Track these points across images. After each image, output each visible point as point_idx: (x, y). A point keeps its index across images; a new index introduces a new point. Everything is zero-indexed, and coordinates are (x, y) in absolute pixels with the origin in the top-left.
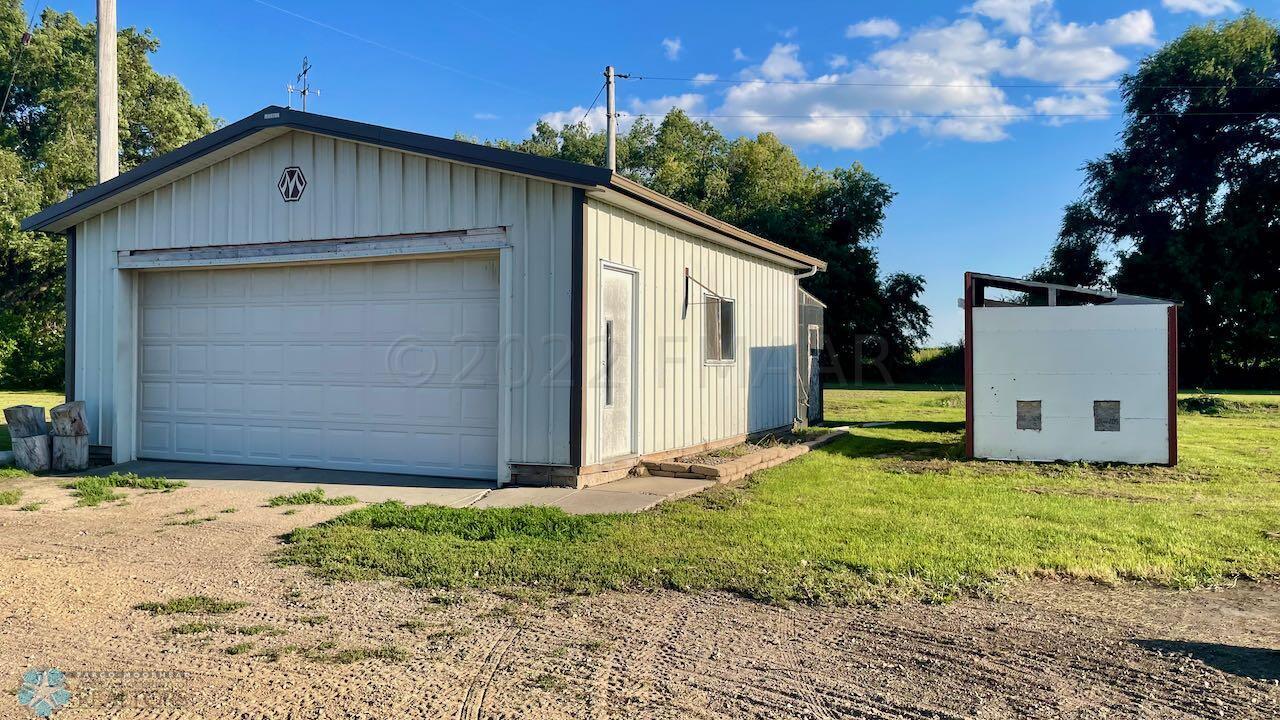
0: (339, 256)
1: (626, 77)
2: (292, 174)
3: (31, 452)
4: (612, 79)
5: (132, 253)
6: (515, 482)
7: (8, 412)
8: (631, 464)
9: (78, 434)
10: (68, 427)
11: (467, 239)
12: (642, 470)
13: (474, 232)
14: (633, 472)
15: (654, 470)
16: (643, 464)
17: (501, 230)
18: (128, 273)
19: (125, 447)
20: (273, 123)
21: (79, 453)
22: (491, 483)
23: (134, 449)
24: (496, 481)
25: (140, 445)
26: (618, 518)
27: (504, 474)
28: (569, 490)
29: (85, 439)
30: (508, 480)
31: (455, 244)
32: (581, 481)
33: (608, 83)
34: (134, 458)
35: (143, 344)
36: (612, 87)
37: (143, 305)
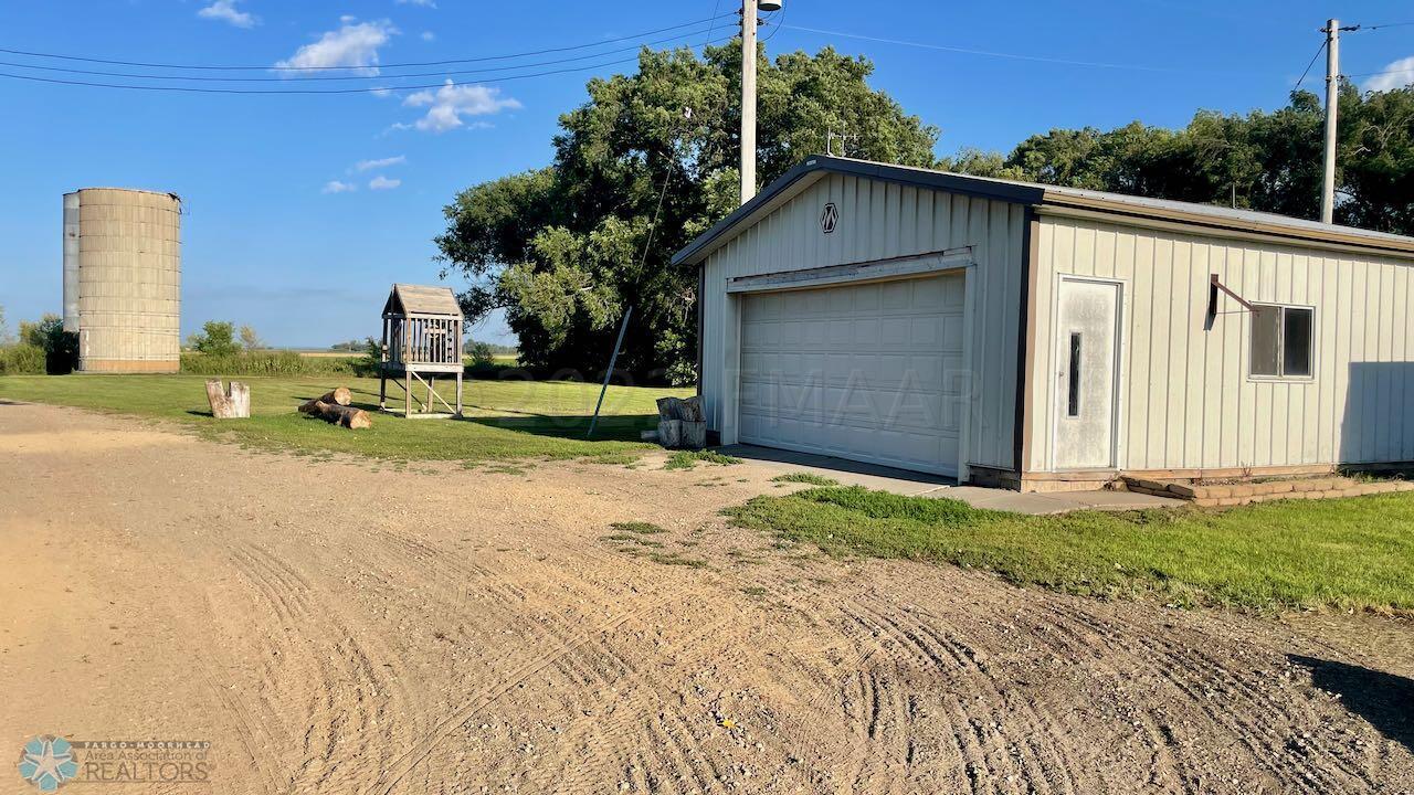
0: (856, 278)
1: (1353, 29)
2: (829, 209)
3: (668, 433)
4: (1334, 35)
5: (735, 280)
6: (973, 482)
7: (660, 402)
8: (1106, 476)
9: (697, 421)
10: (691, 415)
11: (944, 259)
12: (1119, 485)
13: (949, 253)
14: (1108, 487)
15: (1132, 485)
16: (1123, 479)
17: (965, 250)
18: (734, 295)
19: (729, 436)
20: (813, 169)
21: (698, 435)
22: (952, 481)
23: (736, 436)
24: (957, 479)
25: (742, 432)
26: (1003, 515)
27: (963, 474)
28: (1013, 493)
29: (702, 425)
30: (967, 480)
31: (934, 264)
32: (1026, 487)
33: (1330, 39)
34: (736, 442)
35: (743, 352)
36: (1335, 45)
37: (744, 321)
